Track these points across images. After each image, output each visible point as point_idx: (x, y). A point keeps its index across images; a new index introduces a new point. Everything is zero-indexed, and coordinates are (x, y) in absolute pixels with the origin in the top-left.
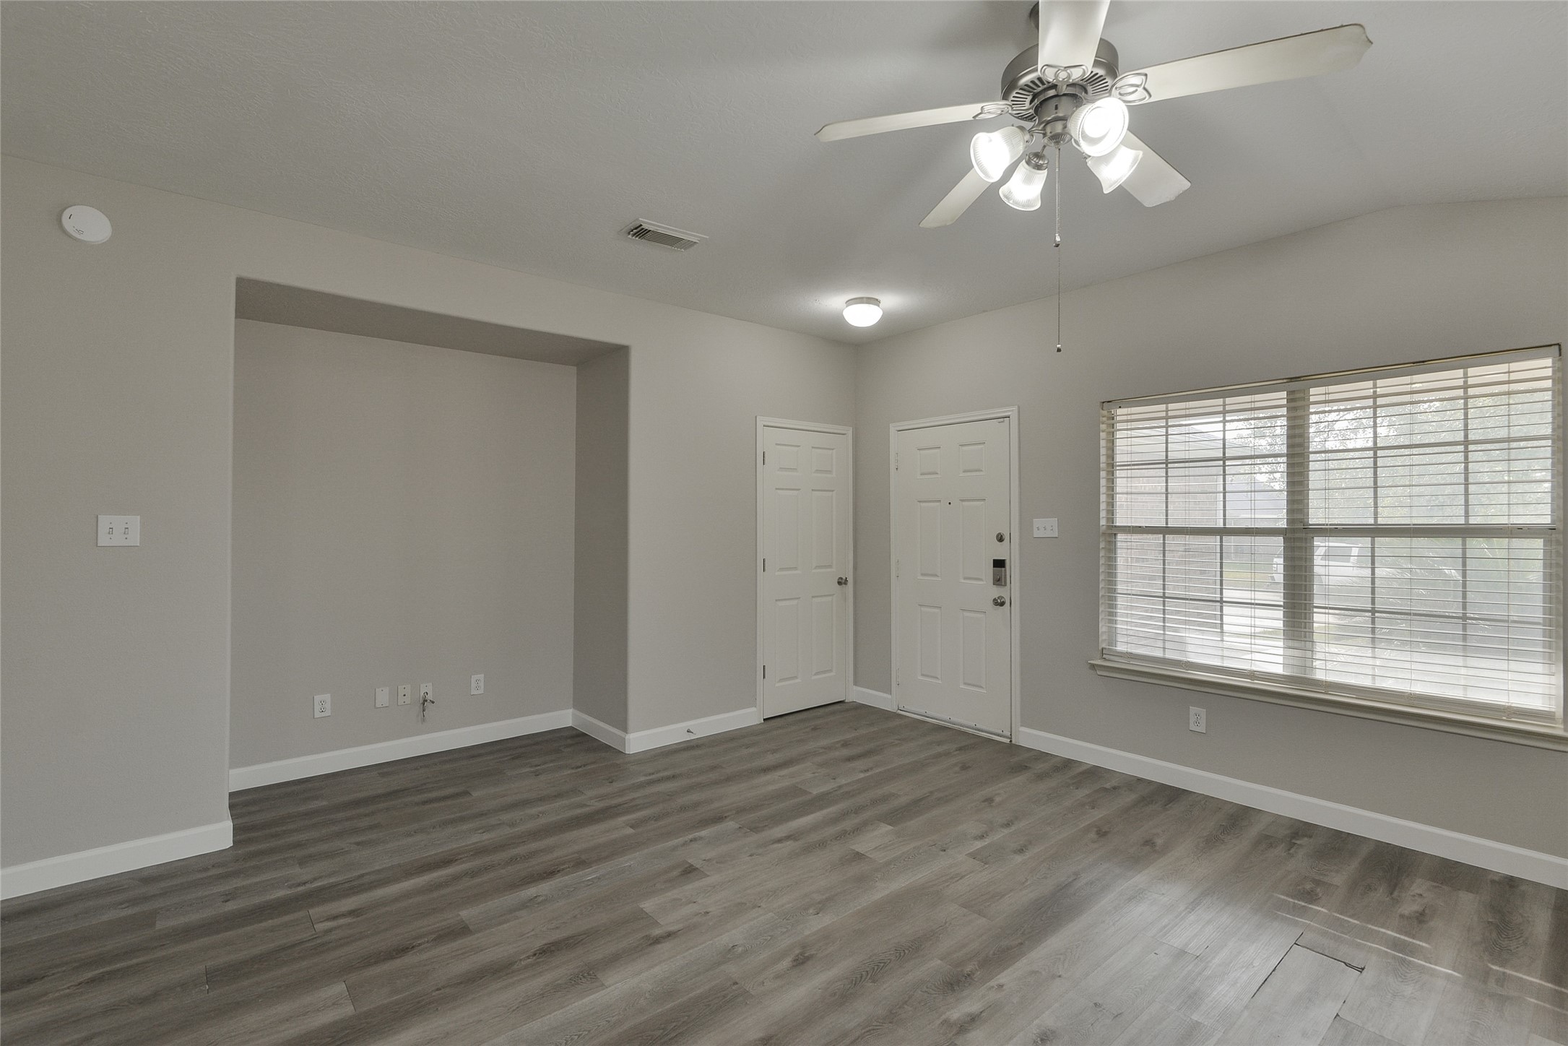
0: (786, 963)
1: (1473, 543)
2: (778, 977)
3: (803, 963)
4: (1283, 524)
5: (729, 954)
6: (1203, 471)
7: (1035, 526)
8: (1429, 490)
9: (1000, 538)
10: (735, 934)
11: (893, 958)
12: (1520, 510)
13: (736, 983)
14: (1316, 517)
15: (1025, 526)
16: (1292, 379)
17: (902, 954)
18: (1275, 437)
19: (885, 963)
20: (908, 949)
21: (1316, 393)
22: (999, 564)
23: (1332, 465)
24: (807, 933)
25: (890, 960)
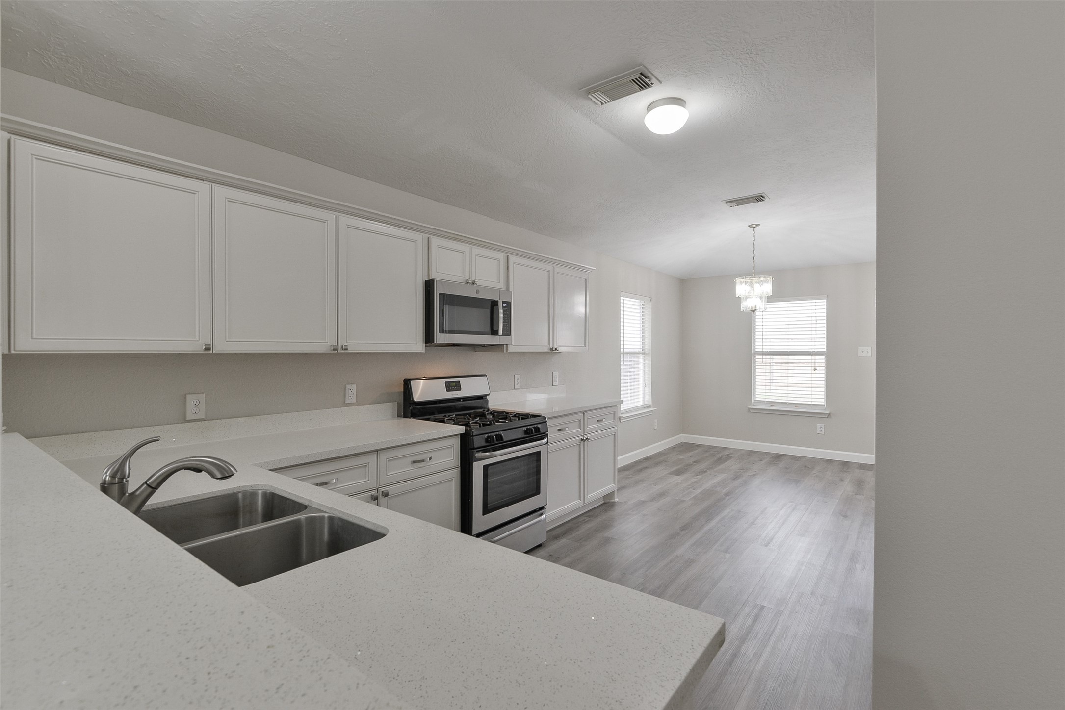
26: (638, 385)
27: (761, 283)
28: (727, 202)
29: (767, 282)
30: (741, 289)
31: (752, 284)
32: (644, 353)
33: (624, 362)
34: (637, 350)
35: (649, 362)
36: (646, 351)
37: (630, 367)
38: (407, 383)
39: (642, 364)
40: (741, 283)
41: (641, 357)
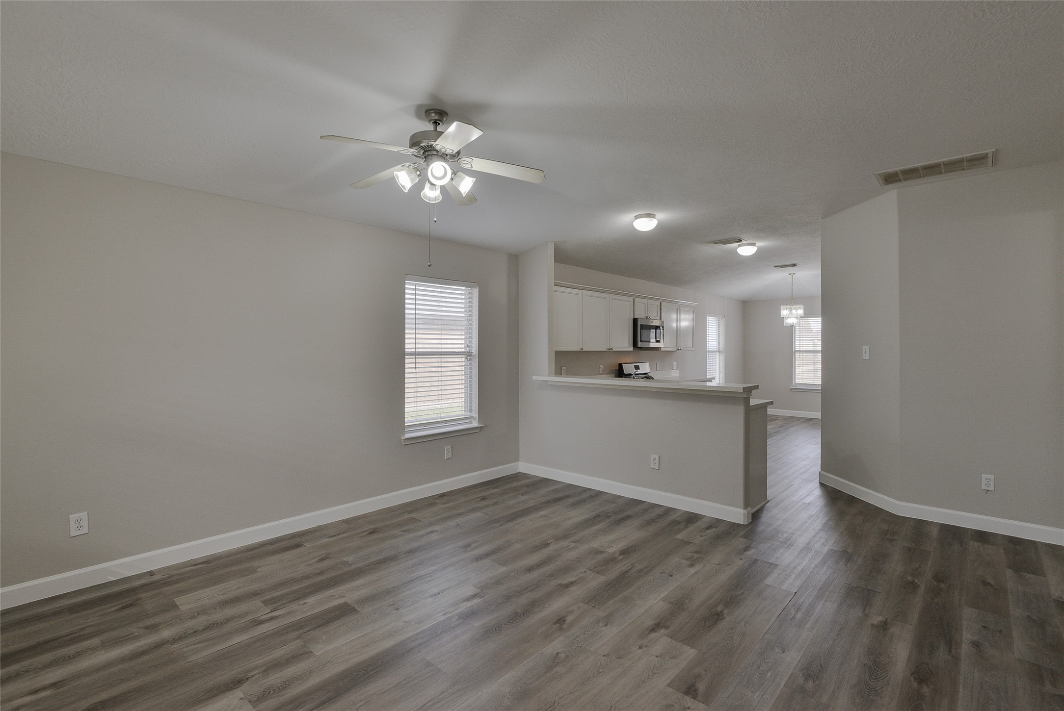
0: (570, 619)
2: (572, 611)
3: (559, 620)
5: (607, 621)
10: (610, 634)
11: (504, 625)
13: (594, 607)
17: (497, 628)
19: (509, 622)
20: (493, 632)
24: (561, 638)
25: (505, 624)
26: (716, 372)
27: (797, 309)
28: (775, 267)
29: (800, 308)
30: (784, 312)
31: (791, 310)
32: (719, 352)
33: (709, 357)
34: (715, 350)
35: (723, 357)
36: (721, 350)
37: (711, 360)
38: (620, 365)
39: (718, 359)
40: (784, 309)
41: (718, 354)
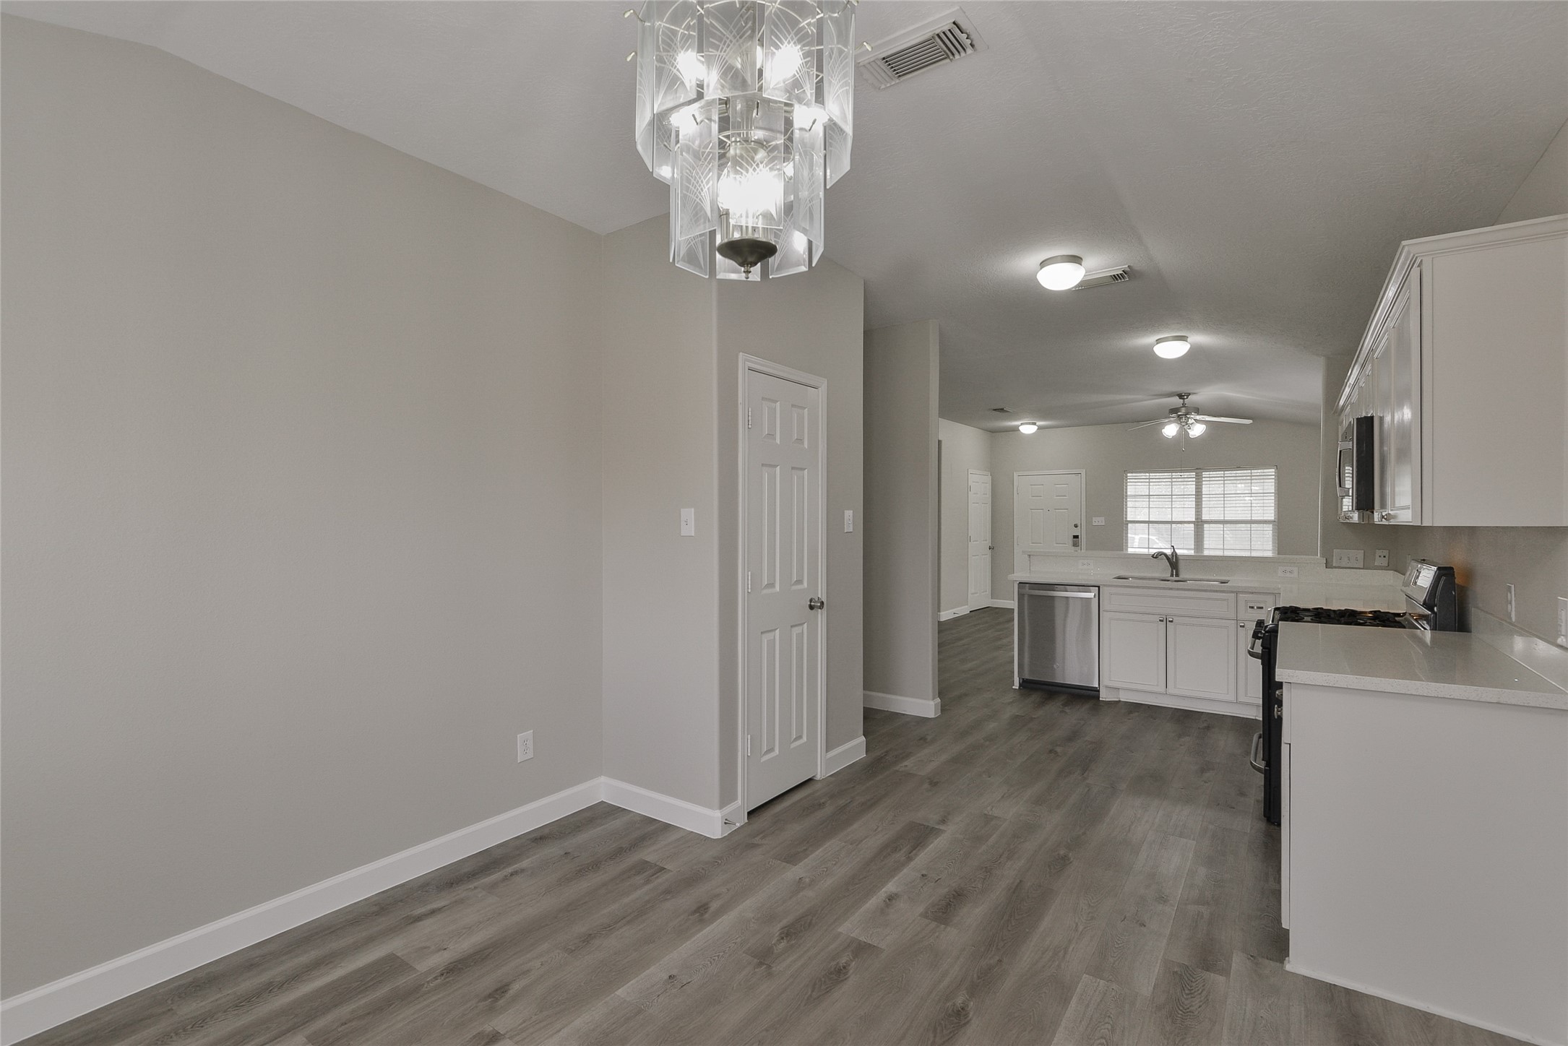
1: (1253, 525)
4: (1194, 520)
6: (1163, 500)
7: (1094, 520)
8: (1241, 508)
9: (1076, 526)
12: (1267, 515)
14: (1205, 517)
15: (1089, 521)
16: (1197, 469)
18: (1191, 488)
21: (1205, 474)
22: (1076, 537)
23: (1211, 499)
